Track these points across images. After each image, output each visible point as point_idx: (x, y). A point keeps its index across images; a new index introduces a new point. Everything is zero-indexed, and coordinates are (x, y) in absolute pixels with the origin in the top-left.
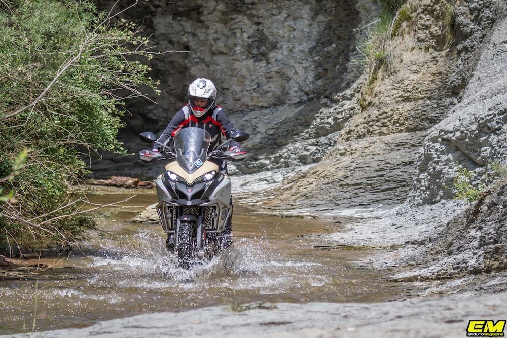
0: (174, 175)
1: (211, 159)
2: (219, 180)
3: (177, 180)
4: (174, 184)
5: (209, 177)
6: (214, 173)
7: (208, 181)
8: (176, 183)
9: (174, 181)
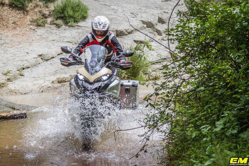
0: (81, 76)
1: (108, 67)
2: (112, 80)
3: (83, 80)
4: (81, 82)
5: (105, 78)
6: (108, 75)
7: (104, 81)
8: (82, 81)
9: (82, 80)
